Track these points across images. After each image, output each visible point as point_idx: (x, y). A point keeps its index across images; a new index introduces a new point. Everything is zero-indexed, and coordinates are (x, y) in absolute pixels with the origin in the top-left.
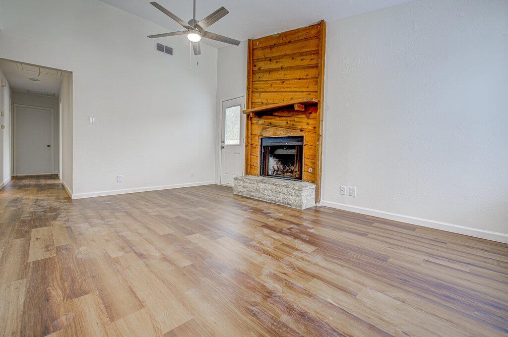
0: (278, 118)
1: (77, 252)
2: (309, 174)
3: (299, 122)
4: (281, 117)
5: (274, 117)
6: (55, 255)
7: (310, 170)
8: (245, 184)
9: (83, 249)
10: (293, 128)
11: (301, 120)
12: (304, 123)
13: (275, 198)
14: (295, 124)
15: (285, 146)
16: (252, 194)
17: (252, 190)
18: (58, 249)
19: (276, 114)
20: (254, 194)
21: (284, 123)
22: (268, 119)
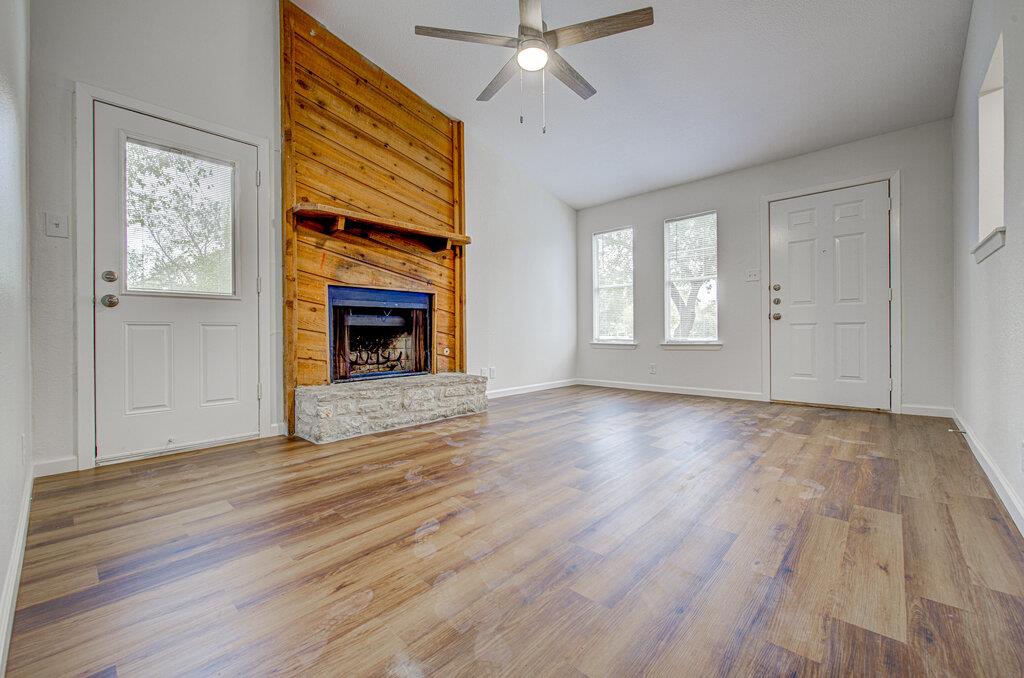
0: (382, 249)
1: (820, 496)
2: (444, 358)
3: (426, 268)
4: (388, 247)
5: (370, 243)
6: (856, 507)
7: (447, 352)
8: (364, 404)
9: (806, 496)
10: (414, 276)
11: (430, 265)
12: (434, 272)
13: (444, 409)
14: (420, 269)
15: (387, 310)
16: (389, 421)
17: (388, 411)
18: (844, 515)
19: (377, 238)
20: (396, 420)
21: (396, 264)
22: (355, 243)
